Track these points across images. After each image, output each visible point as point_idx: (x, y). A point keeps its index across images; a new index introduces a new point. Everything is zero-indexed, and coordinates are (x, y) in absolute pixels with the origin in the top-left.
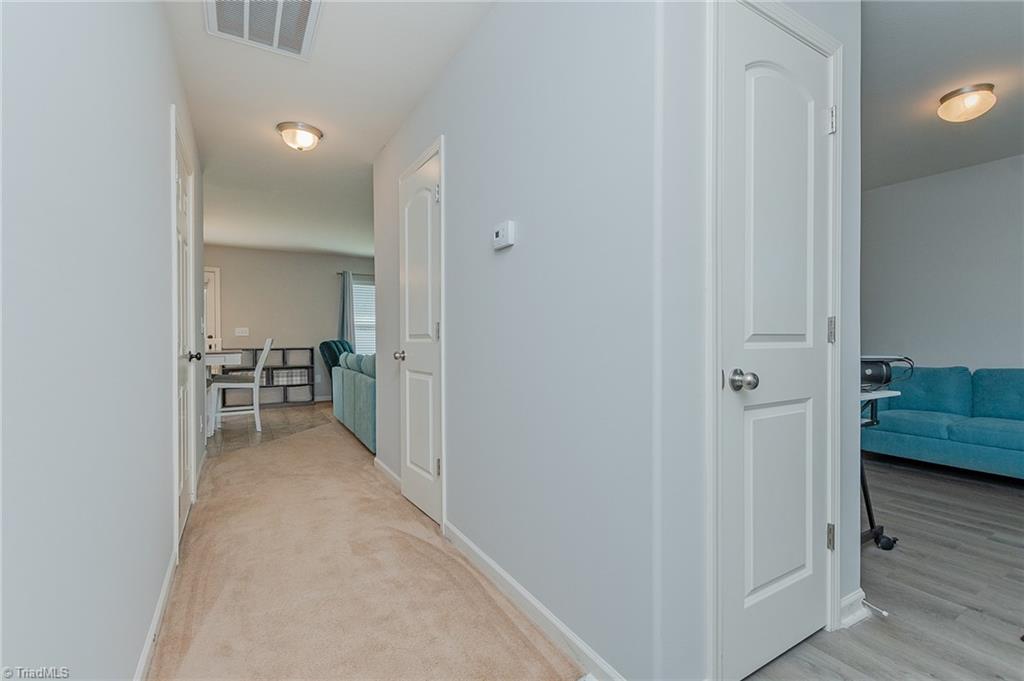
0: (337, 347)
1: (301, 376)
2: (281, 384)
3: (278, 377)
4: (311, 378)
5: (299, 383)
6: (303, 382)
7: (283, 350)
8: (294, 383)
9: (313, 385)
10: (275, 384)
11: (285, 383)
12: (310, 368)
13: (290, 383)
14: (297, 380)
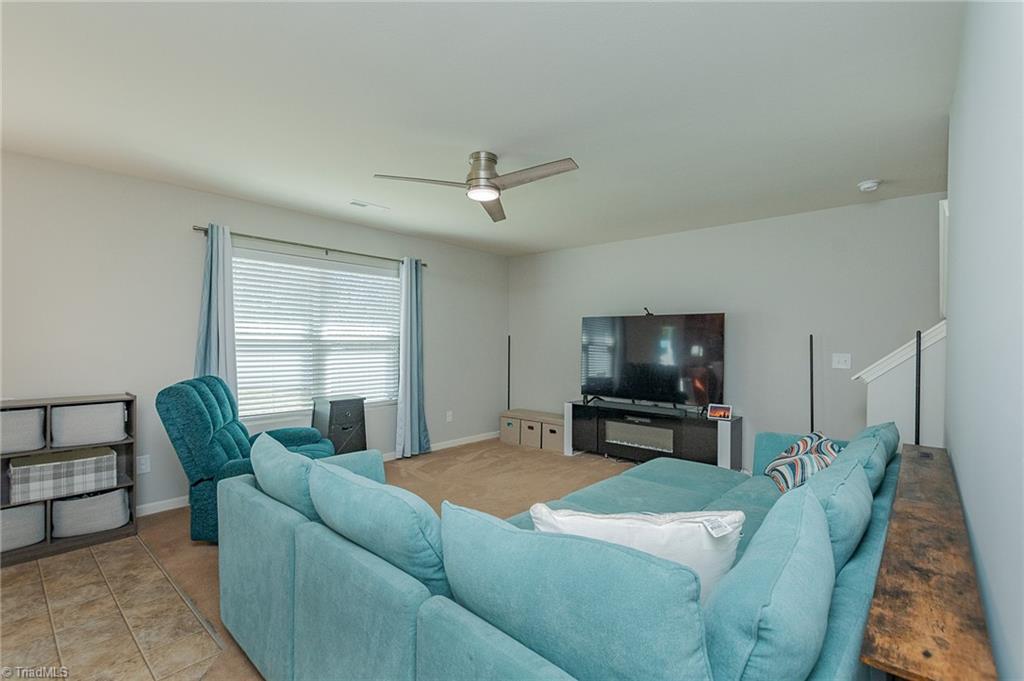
0: (201, 394)
1: (98, 470)
2: (33, 497)
3: (26, 480)
4: (128, 471)
5: (91, 487)
6: (105, 485)
7: (45, 408)
8: (78, 490)
9: (130, 489)
10: (16, 498)
11: (49, 495)
12: (126, 450)
13: (64, 493)
14: (84, 482)
